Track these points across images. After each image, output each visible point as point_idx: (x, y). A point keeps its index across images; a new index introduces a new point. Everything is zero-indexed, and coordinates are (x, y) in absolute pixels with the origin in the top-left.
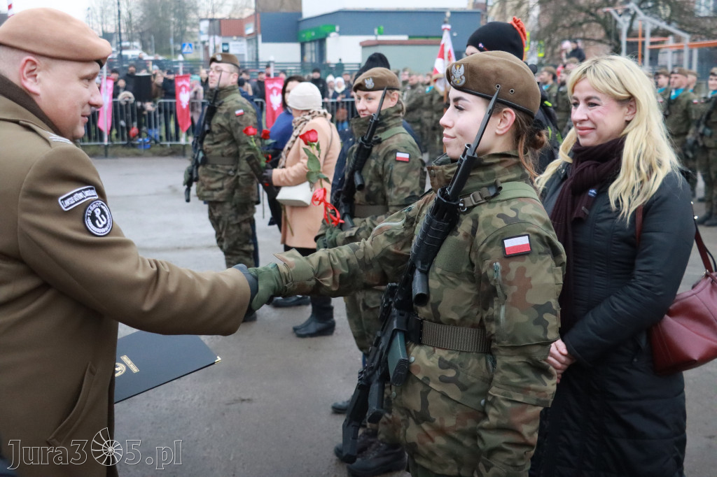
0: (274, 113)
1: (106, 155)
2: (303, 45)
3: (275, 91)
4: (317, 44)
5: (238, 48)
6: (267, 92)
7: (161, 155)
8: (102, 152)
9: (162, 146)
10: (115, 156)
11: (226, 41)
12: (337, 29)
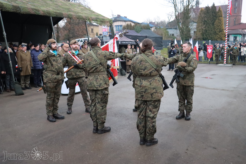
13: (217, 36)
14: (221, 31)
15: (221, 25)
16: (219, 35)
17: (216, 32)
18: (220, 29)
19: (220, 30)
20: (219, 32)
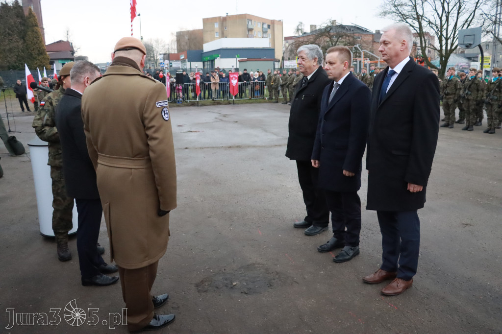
0: (233, 87)
2: (204, 62)
3: (234, 78)
4: (210, 62)
5: (176, 64)
6: (230, 79)
7: (188, 105)
9: (187, 102)
11: (171, 62)
12: (220, 56)
13: (35, 61)
14: (41, 54)
15: (39, 41)
16: (39, 60)
17: (32, 54)
18: (38, 49)
19: (39, 51)
20: (39, 56)
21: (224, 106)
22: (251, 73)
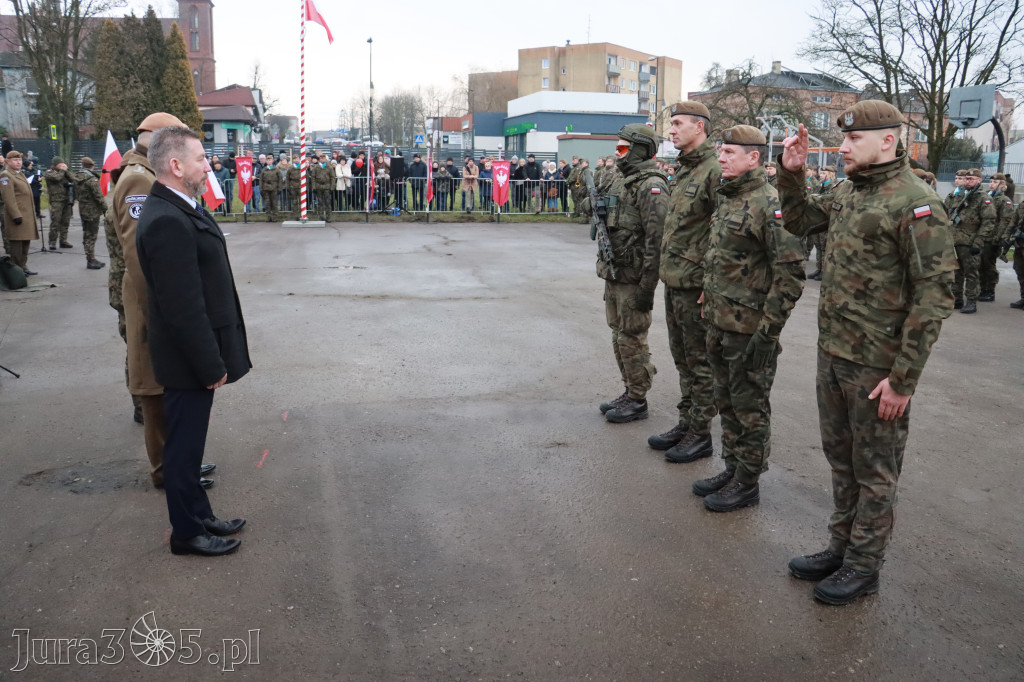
0: (500, 189)
1: (367, 221)
2: (507, 138)
3: (501, 172)
4: (519, 137)
5: (457, 141)
6: (495, 173)
7: (409, 221)
8: (364, 218)
9: (410, 214)
10: (374, 221)
11: (446, 134)
12: (536, 126)
21: (479, 224)
22: (544, 164)
